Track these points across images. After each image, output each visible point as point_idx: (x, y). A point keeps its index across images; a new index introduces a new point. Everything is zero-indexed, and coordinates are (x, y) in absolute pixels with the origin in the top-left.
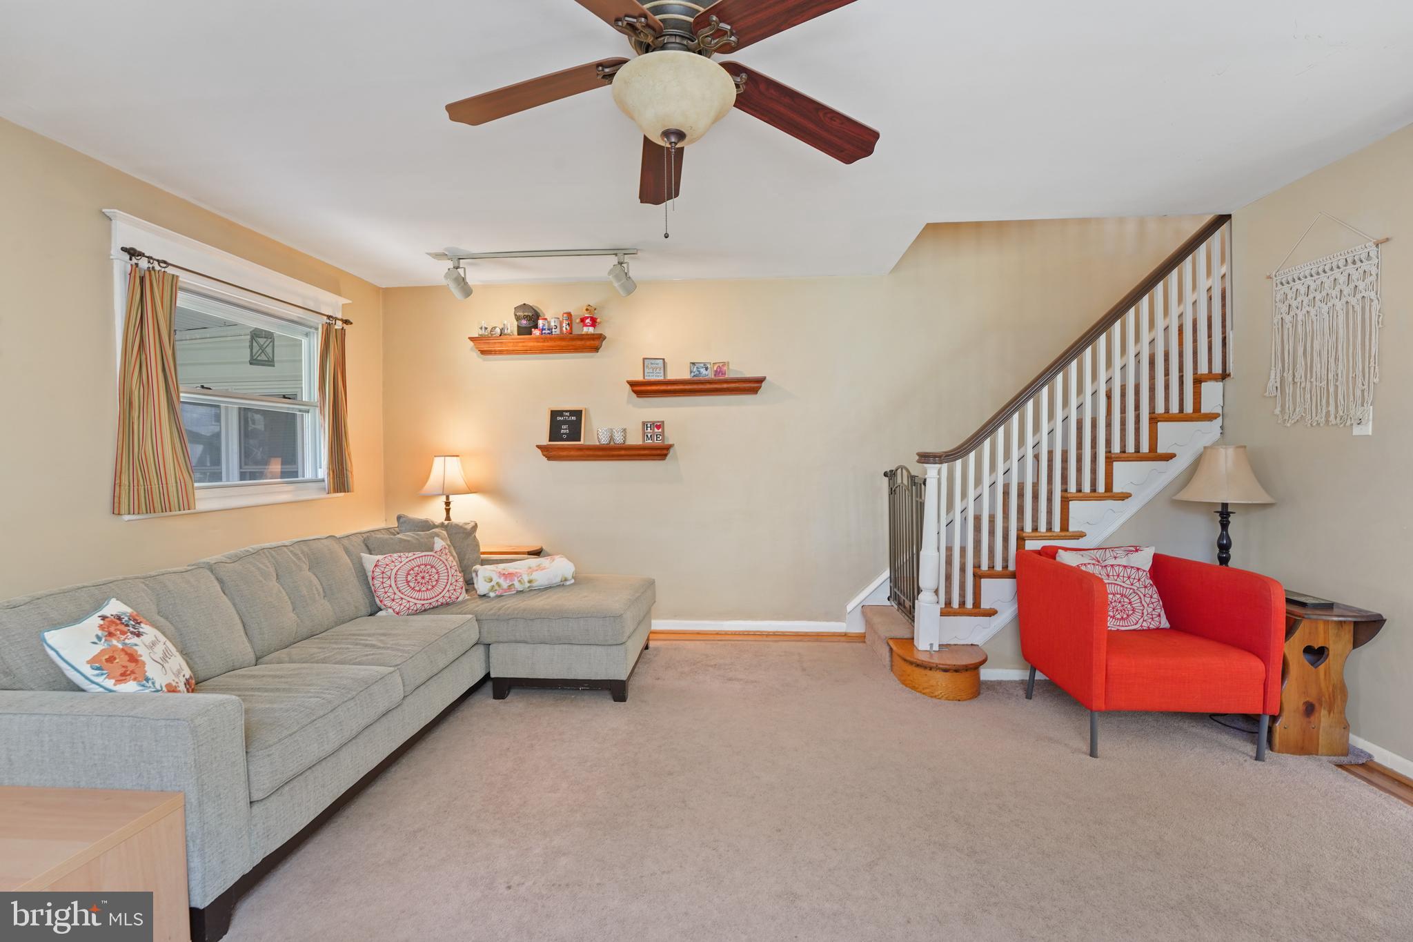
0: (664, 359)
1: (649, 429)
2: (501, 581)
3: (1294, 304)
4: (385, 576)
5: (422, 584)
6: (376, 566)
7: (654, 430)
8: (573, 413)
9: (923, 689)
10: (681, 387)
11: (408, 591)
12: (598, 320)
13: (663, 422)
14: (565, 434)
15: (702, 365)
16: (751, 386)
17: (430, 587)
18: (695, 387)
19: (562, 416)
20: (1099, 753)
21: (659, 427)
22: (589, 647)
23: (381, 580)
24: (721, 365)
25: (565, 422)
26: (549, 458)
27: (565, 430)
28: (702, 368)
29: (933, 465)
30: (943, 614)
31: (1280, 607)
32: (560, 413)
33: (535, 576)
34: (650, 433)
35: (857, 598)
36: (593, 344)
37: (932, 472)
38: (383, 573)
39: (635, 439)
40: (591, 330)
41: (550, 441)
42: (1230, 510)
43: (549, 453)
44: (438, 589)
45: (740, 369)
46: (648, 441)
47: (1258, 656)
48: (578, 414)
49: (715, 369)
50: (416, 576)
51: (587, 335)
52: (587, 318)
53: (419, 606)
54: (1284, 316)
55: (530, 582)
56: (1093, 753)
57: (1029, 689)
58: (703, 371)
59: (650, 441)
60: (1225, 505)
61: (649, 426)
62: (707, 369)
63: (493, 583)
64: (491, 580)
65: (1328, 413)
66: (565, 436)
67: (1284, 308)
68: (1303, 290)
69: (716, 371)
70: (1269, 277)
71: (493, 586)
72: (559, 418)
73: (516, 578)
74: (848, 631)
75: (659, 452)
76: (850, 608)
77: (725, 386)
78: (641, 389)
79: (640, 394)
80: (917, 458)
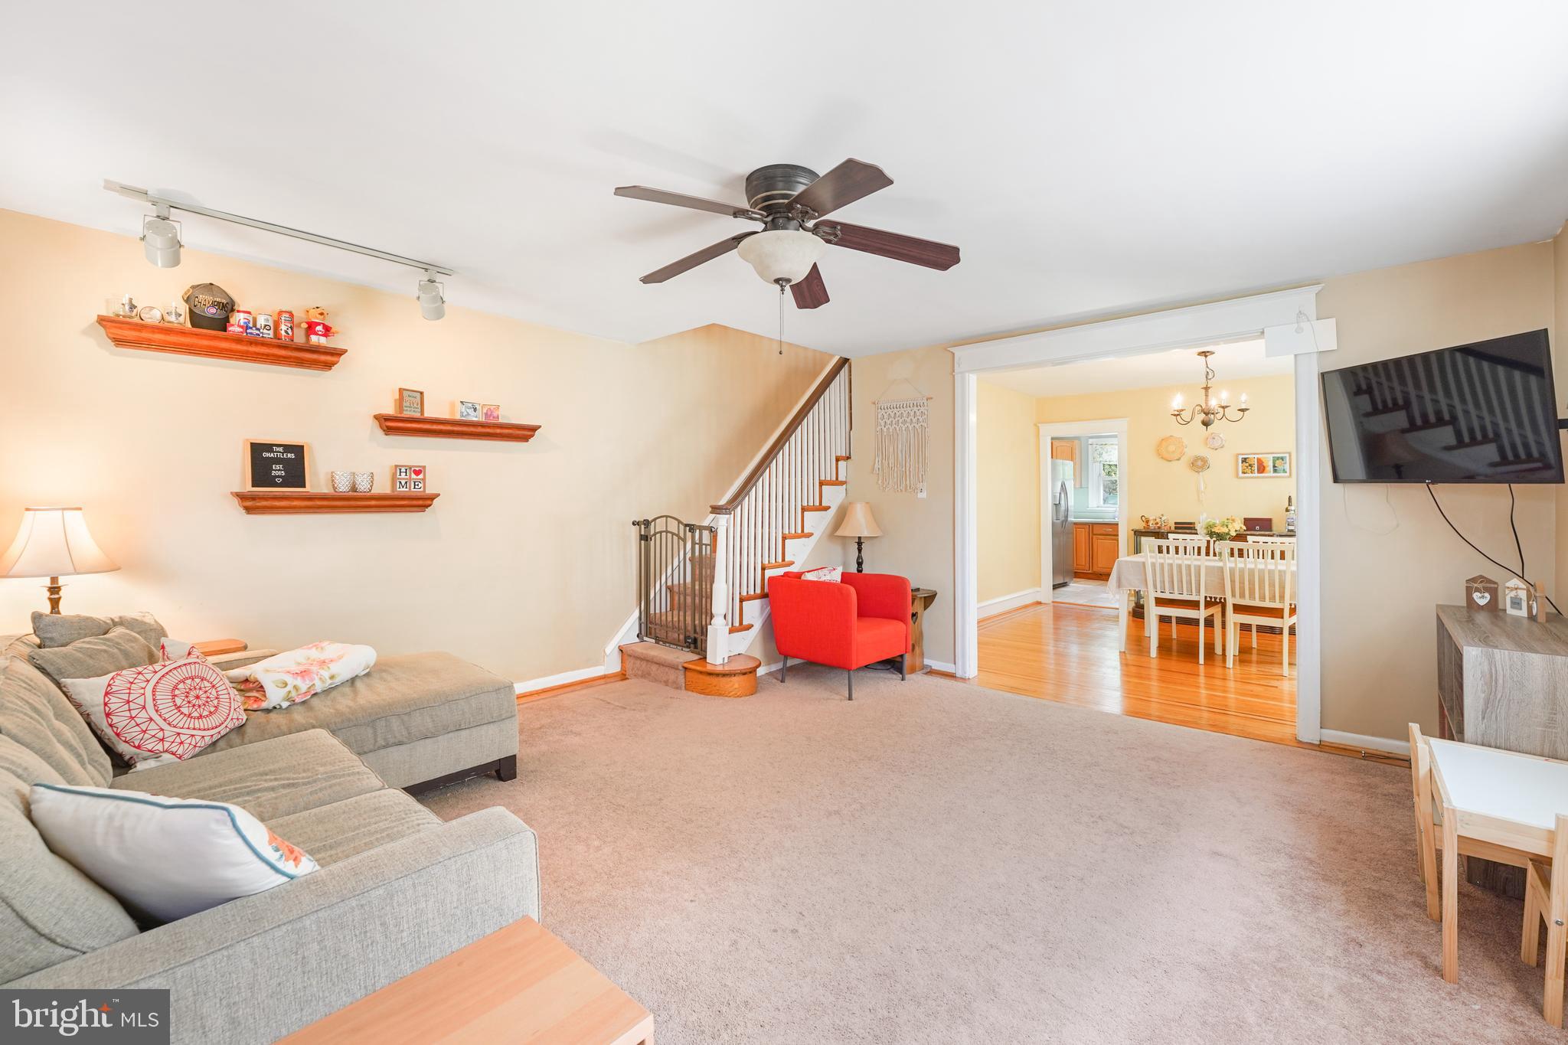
0: (422, 393)
1: (403, 474)
2: (299, 682)
3: (888, 422)
4: (132, 706)
5: (199, 706)
6: (107, 694)
7: (410, 475)
8: (288, 448)
9: (729, 693)
10: (449, 428)
11: (182, 721)
12: (333, 330)
13: (424, 467)
14: (279, 477)
15: (470, 405)
16: (523, 433)
17: (212, 709)
18: (465, 429)
19: (272, 451)
20: (853, 698)
21: (417, 473)
22: (479, 728)
23: (127, 714)
24: (492, 408)
25: (277, 461)
26: (249, 510)
27: (278, 471)
28: (470, 408)
29: (724, 516)
30: (731, 631)
31: (910, 593)
32: (269, 447)
33: (334, 668)
34: (403, 479)
35: (615, 639)
36: (324, 359)
37: (722, 522)
38: (128, 702)
39: (382, 487)
40: (323, 341)
41: (253, 486)
42: (862, 541)
43: (250, 504)
44: (223, 710)
45: (512, 414)
46: (402, 489)
47: (902, 621)
48: (298, 450)
49: (485, 411)
50: (187, 697)
51: (318, 346)
52: (318, 324)
53: (207, 739)
54: (883, 428)
55: (332, 677)
56: (850, 698)
57: (783, 675)
58: (471, 411)
59: (404, 489)
60: (860, 538)
61: (403, 470)
62: (475, 410)
63: (289, 688)
64: (286, 684)
65: (906, 485)
66: (279, 480)
67: (883, 424)
68: (892, 415)
69: (486, 414)
70: (874, 403)
71: (290, 692)
72: (266, 455)
73: (315, 676)
74: (607, 673)
75: (421, 503)
76: (608, 650)
77: (498, 431)
78: (393, 425)
79: (389, 430)
80: (710, 509)
